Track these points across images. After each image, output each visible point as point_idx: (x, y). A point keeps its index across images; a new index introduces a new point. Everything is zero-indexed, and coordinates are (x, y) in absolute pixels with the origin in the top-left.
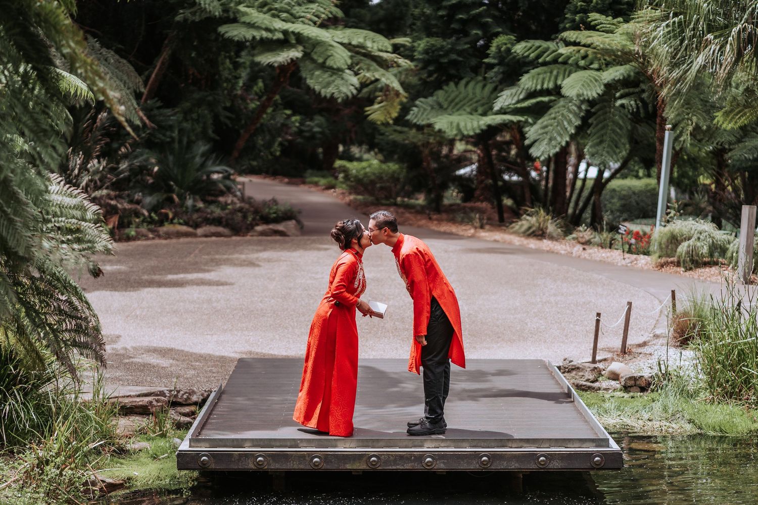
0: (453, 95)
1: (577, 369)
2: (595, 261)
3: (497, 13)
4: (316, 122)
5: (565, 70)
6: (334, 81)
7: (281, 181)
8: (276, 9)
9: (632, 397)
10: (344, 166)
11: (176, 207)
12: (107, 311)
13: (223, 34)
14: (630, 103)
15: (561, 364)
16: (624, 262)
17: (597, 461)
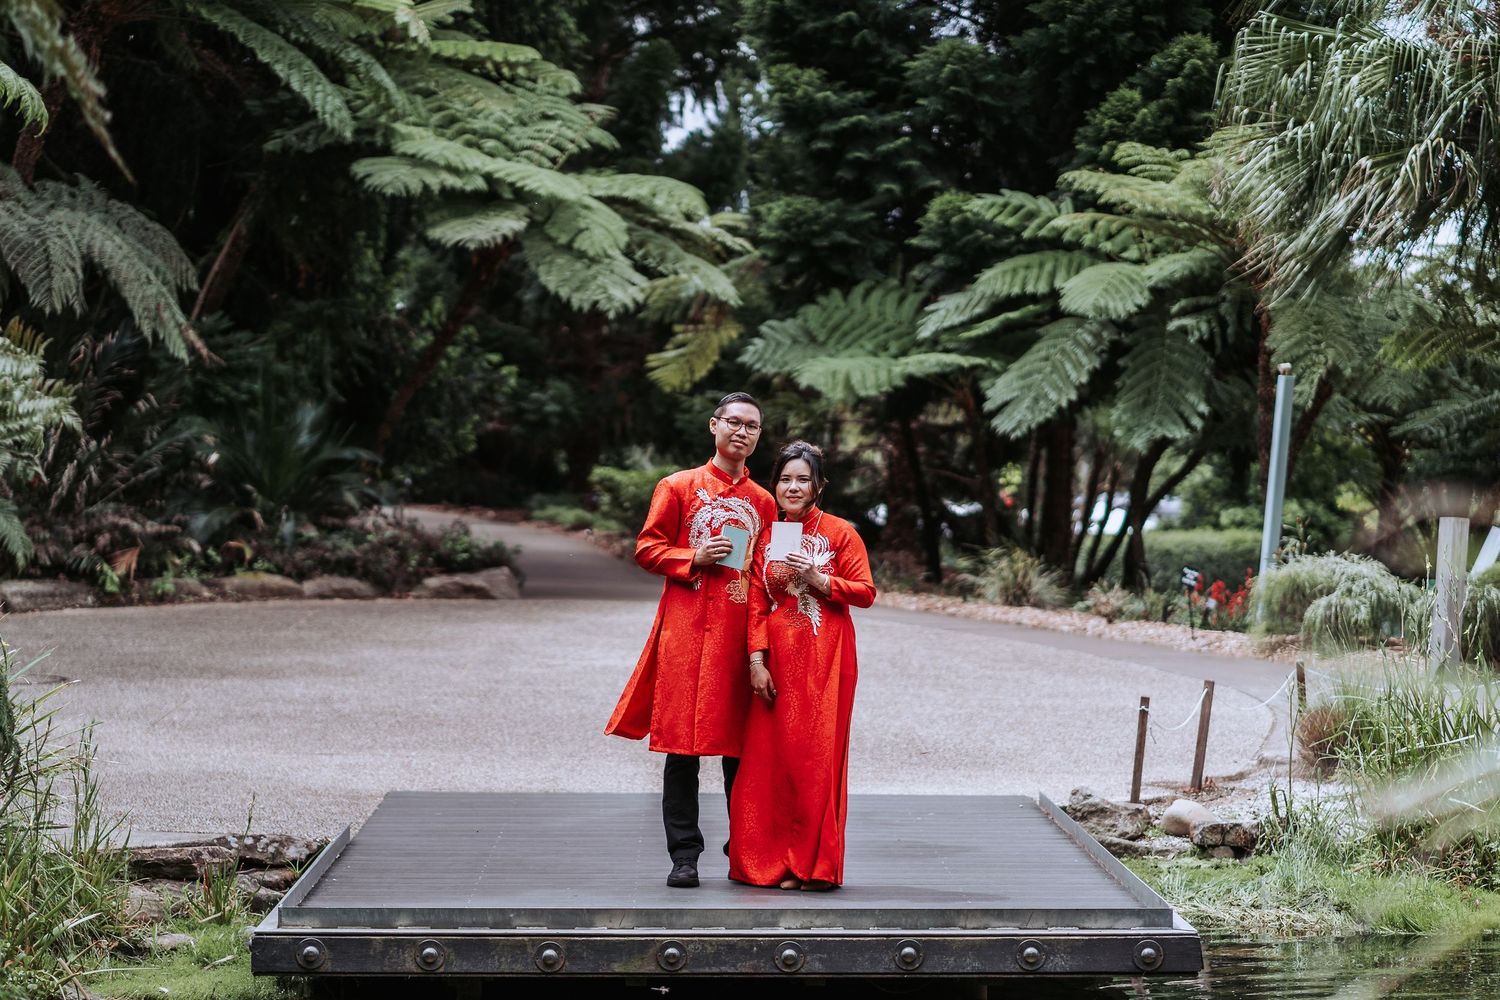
0: (837, 317)
1: (1100, 812)
2: (1134, 644)
3: (929, 149)
4: (551, 392)
5: (1070, 262)
6: (595, 277)
7: (480, 515)
8: (474, 132)
9: (1217, 867)
10: (611, 479)
11: (259, 536)
12: (111, 715)
13: (362, 180)
14: (1197, 326)
15: (1067, 804)
16: (1193, 645)
17: (1148, 956)
